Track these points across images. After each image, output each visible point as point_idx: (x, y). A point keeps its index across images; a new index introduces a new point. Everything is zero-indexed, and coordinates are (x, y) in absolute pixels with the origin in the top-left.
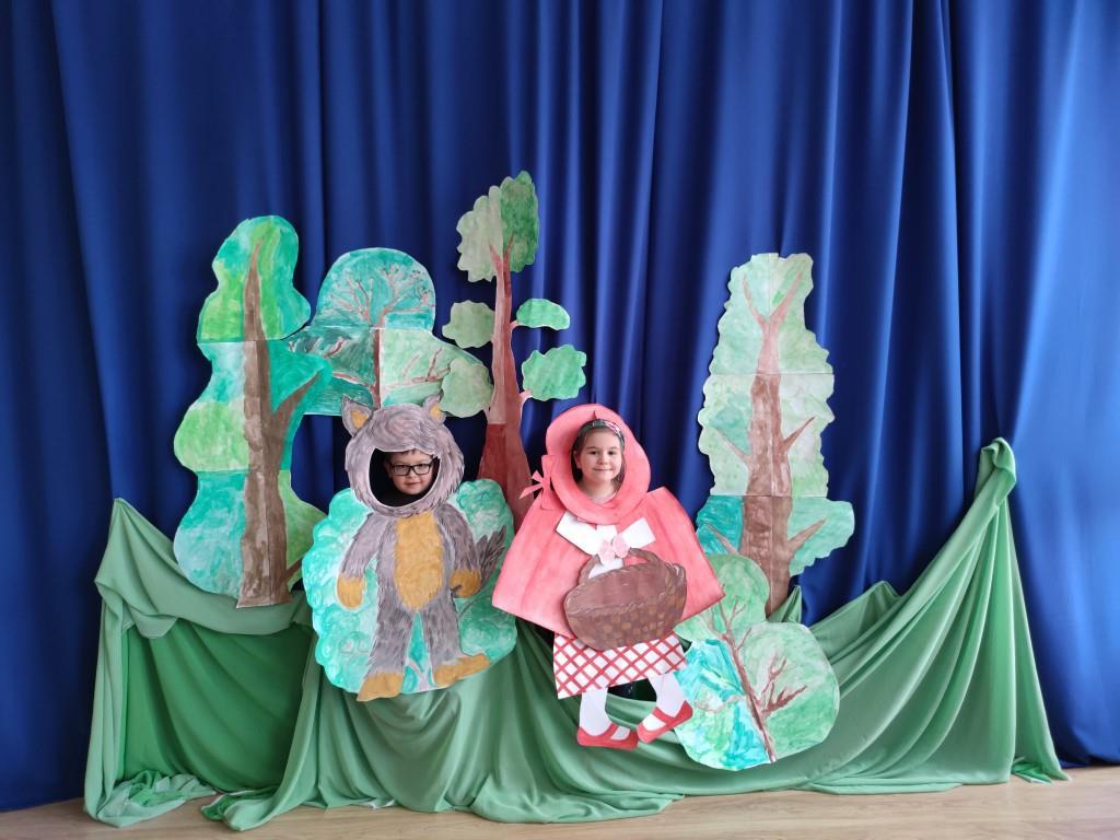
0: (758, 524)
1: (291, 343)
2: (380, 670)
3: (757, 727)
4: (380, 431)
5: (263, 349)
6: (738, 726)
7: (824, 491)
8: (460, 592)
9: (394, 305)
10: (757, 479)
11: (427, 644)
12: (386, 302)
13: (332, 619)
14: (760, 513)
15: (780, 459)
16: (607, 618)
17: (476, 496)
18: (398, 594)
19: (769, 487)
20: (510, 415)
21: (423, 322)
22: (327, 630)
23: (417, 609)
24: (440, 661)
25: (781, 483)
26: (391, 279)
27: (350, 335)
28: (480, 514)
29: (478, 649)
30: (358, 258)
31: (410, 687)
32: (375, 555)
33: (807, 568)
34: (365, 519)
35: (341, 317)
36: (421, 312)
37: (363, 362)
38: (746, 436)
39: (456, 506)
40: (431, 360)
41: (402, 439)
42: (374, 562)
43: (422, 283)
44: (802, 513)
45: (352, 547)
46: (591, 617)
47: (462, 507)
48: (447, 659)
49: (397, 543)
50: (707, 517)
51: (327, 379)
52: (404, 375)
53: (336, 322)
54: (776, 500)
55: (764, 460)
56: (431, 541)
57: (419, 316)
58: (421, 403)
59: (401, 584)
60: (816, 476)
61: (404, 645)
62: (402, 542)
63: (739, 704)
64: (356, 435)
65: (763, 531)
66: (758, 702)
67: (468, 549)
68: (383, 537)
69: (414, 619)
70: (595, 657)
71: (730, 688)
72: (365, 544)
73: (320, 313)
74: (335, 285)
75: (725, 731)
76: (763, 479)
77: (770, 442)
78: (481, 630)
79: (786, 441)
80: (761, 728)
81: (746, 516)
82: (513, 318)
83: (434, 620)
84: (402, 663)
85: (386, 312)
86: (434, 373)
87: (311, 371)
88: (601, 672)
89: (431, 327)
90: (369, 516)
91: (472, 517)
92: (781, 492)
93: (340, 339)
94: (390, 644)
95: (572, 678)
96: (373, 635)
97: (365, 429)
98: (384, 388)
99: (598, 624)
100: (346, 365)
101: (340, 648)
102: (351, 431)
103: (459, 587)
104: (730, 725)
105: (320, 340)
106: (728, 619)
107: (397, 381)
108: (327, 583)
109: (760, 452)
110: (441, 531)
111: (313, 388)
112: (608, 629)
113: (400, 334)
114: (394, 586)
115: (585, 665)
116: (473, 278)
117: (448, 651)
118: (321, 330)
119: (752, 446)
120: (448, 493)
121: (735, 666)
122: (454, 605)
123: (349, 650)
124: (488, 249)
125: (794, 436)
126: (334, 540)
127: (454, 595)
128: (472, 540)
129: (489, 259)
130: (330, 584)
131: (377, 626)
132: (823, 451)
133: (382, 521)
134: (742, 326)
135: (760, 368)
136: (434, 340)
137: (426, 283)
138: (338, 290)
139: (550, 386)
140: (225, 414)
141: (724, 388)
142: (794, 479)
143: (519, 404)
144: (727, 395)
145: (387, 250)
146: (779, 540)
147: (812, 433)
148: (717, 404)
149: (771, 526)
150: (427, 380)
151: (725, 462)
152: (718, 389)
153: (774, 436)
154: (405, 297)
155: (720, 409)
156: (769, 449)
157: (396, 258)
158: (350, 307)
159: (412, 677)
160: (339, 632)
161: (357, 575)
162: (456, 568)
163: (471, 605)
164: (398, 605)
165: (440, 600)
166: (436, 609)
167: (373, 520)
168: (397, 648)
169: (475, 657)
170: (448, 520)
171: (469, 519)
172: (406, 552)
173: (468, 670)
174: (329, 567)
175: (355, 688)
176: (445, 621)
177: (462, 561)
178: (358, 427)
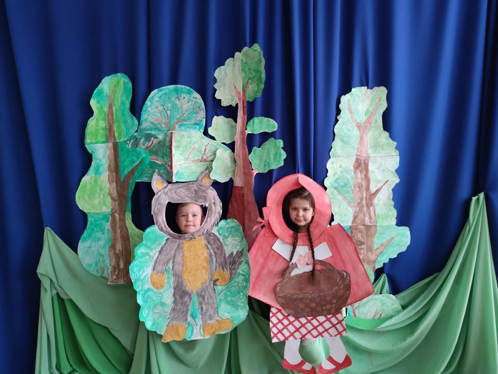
0: (358, 241)
1: (128, 142)
2: (175, 322)
5: (115, 147)
7: (394, 221)
8: (218, 283)
9: (183, 118)
10: (357, 216)
11: (200, 310)
12: (178, 117)
13: (148, 296)
14: (359, 235)
15: (370, 204)
16: (301, 300)
17: (229, 228)
18: (184, 283)
19: (364, 220)
20: (247, 182)
21: (198, 127)
22: (145, 302)
23: (194, 292)
24: (206, 321)
25: (370, 218)
26: (181, 103)
27: (158, 136)
28: (230, 239)
29: (226, 315)
30: (162, 92)
31: (190, 335)
32: (171, 261)
33: (385, 264)
34: (165, 241)
35: (153, 127)
37: (164, 151)
38: (351, 192)
39: (217, 234)
40: (204, 150)
42: (170, 265)
43: (198, 105)
44: (382, 234)
46: (292, 298)
47: (220, 235)
48: (210, 319)
49: (183, 254)
51: (147, 162)
52: (188, 159)
53: (150, 129)
54: (368, 227)
55: (361, 205)
56: (203, 254)
57: (196, 124)
59: (185, 277)
60: (390, 214)
61: (187, 311)
62: (186, 254)
64: (157, 193)
65: (361, 245)
67: (223, 259)
68: (175, 251)
69: (193, 296)
70: (294, 321)
72: (166, 255)
73: (142, 125)
74: (149, 109)
76: (360, 216)
77: (365, 195)
78: (229, 304)
79: (373, 194)
82: (246, 128)
83: (203, 297)
84: (186, 320)
85: (177, 123)
86: (205, 157)
87: (139, 158)
88: (297, 330)
89: (202, 130)
90: (167, 240)
92: (371, 223)
93: (152, 139)
94: (180, 309)
95: (280, 331)
96: (170, 304)
97: (163, 191)
98: (175, 166)
99: (295, 302)
100: (155, 153)
101: (153, 311)
102: (155, 191)
103: (218, 280)
105: (143, 140)
107: (183, 162)
108: (144, 277)
109: (359, 201)
110: (208, 248)
111: (140, 168)
112: (302, 306)
113: (185, 134)
114: (181, 278)
115: (288, 325)
116: (224, 103)
117: (211, 314)
118: (142, 134)
119: (354, 198)
120: (212, 226)
122: (215, 290)
123: (158, 312)
124: (233, 88)
125: (377, 191)
126: (147, 254)
127: (215, 284)
128: (225, 254)
129: (234, 93)
130: (146, 278)
131: (173, 299)
132: (393, 199)
133: (176, 242)
134: (348, 129)
135: (359, 153)
136: (204, 138)
137: (200, 104)
138: (151, 111)
139: (267, 164)
140: (99, 182)
141: (338, 166)
142: (378, 215)
143: (252, 176)
144: (340, 169)
145: (179, 86)
146: (370, 249)
147: (388, 189)
148: (334, 175)
149: (365, 242)
150: (201, 161)
151: (340, 207)
152: (335, 166)
153: (366, 191)
154: (189, 113)
155: (337, 176)
156: (364, 199)
157: (184, 90)
158: (158, 120)
159: (191, 328)
160: (153, 302)
161: (161, 272)
162: (216, 269)
163: (223, 290)
164: (184, 289)
165: (207, 287)
166: (205, 291)
167: (169, 242)
168: (183, 311)
169: (225, 320)
170: (212, 242)
171: (224, 241)
172: (188, 260)
173: (221, 328)
174: (145, 269)
175: (161, 332)
176: (209, 298)
177: (219, 265)
178: (159, 189)
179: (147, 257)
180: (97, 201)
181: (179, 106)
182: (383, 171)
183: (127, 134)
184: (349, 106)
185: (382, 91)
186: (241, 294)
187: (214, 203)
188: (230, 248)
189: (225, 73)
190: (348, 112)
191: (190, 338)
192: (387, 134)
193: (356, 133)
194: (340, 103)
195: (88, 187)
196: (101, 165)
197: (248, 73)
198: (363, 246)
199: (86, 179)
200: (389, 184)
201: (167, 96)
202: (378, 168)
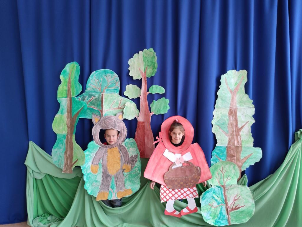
0: (231, 155)
2: (103, 191)
3: (227, 214)
4: (102, 123)
5: (71, 100)
6: (221, 213)
7: (252, 144)
8: (125, 171)
9: (108, 86)
10: (231, 141)
11: (116, 185)
12: (106, 85)
14: (232, 152)
15: (238, 134)
16: (176, 180)
17: (131, 143)
18: (108, 170)
19: (234, 143)
20: (147, 119)
21: (116, 91)
22: (88, 180)
23: (113, 175)
24: (119, 190)
25: (238, 142)
26: (107, 78)
27: (95, 95)
28: (131, 149)
29: (129, 187)
30: (98, 72)
31: (110, 197)
32: (101, 159)
33: (247, 168)
34: (99, 149)
35: (93, 90)
36: (116, 88)
37: (98, 103)
38: (227, 127)
39: (124, 145)
40: (119, 103)
41: (108, 125)
42: (101, 161)
43: (116, 79)
44: (245, 151)
45: (95, 157)
46: (171, 180)
47: (126, 146)
48: (121, 189)
49: (108, 156)
50: (215, 153)
52: (111, 107)
53: (91, 92)
54: (237, 147)
55: (233, 135)
56: (117, 156)
57: (115, 90)
58: (115, 115)
59: (108, 167)
60: (250, 140)
61: (109, 185)
63: (223, 206)
64: (95, 124)
65: (233, 157)
66: (228, 207)
67: (127, 159)
68: (104, 154)
69: (112, 177)
70: (172, 191)
71: (221, 201)
72: (99, 156)
73: (87, 89)
74: (91, 81)
75: (216, 214)
76: (232, 141)
77: (235, 129)
78: (131, 182)
79: (239, 129)
80: (228, 215)
81: (227, 153)
82: (148, 91)
83: (118, 179)
84: (109, 189)
85: (105, 88)
86: (120, 106)
87: (81, 106)
88: (173, 195)
89: (118, 93)
90: (100, 148)
91: (129, 149)
92: (238, 145)
93: (92, 97)
94: (105, 184)
95: (165, 197)
96: (101, 181)
97: (98, 123)
98: (104, 111)
100: (94, 104)
101: (92, 184)
102: (94, 123)
103: (125, 169)
104: (218, 212)
105: (87, 97)
106: (225, 181)
107: (109, 109)
108: (87, 167)
109: (231, 132)
110: (120, 153)
111: (82, 111)
112: (176, 184)
113: (109, 95)
114: (106, 168)
116: (134, 78)
117: (121, 187)
118: (87, 94)
119: (229, 131)
120: (122, 142)
121: (224, 195)
122: (123, 174)
123: (94, 185)
124: (139, 70)
125: (242, 127)
126: (90, 155)
127: (123, 171)
128: (128, 156)
129: (139, 73)
130: (89, 167)
131: (102, 179)
132: (252, 132)
133: (104, 149)
134: (225, 93)
135: (231, 106)
136: (119, 96)
137: (117, 79)
138: (92, 82)
139: (159, 110)
140: (63, 118)
141: (220, 112)
142: (242, 141)
143: (150, 116)
144: (221, 115)
145: (106, 69)
146: (238, 160)
147: (248, 126)
148: (217, 118)
149: (235, 155)
150: (118, 109)
151: (220, 136)
152: (218, 113)
153: (236, 128)
154: (111, 84)
155: (218, 119)
156: (234, 131)
157: (109, 72)
158: (95, 87)
159: (111, 194)
160: (91, 180)
161: (96, 164)
162: (124, 164)
163: (128, 174)
164: (108, 173)
165: (119, 173)
166: (118, 175)
167: (101, 149)
168: (107, 185)
169: (129, 190)
170: (122, 150)
171: (128, 150)
172: (110, 158)
173: (126, 194)
174: (88, 162)
175: (96, 195)
176: (121, 179)
177: (126, 162)
178: (96, 122)
179: (89, 157)
180: (61, 128)
181: (106, 80)
182: (245, 116)
183: (77, 93)
184: (226, 80)
185: (244, 72)
186: (137, 177)
187: (123, 130)
188: (131, 153)
189: (134, 62)
190: (225, 84)
191: (110, 199)
192: (247, 96)
193: (230, 95)
194: (221, 79)
195: (58, 120)
196: (64, 109)
197: (147, 63)
198: (234, 158)
199: (57, 116)
200: (249, 124)
201: (100, 75)
202: (242, 115)
